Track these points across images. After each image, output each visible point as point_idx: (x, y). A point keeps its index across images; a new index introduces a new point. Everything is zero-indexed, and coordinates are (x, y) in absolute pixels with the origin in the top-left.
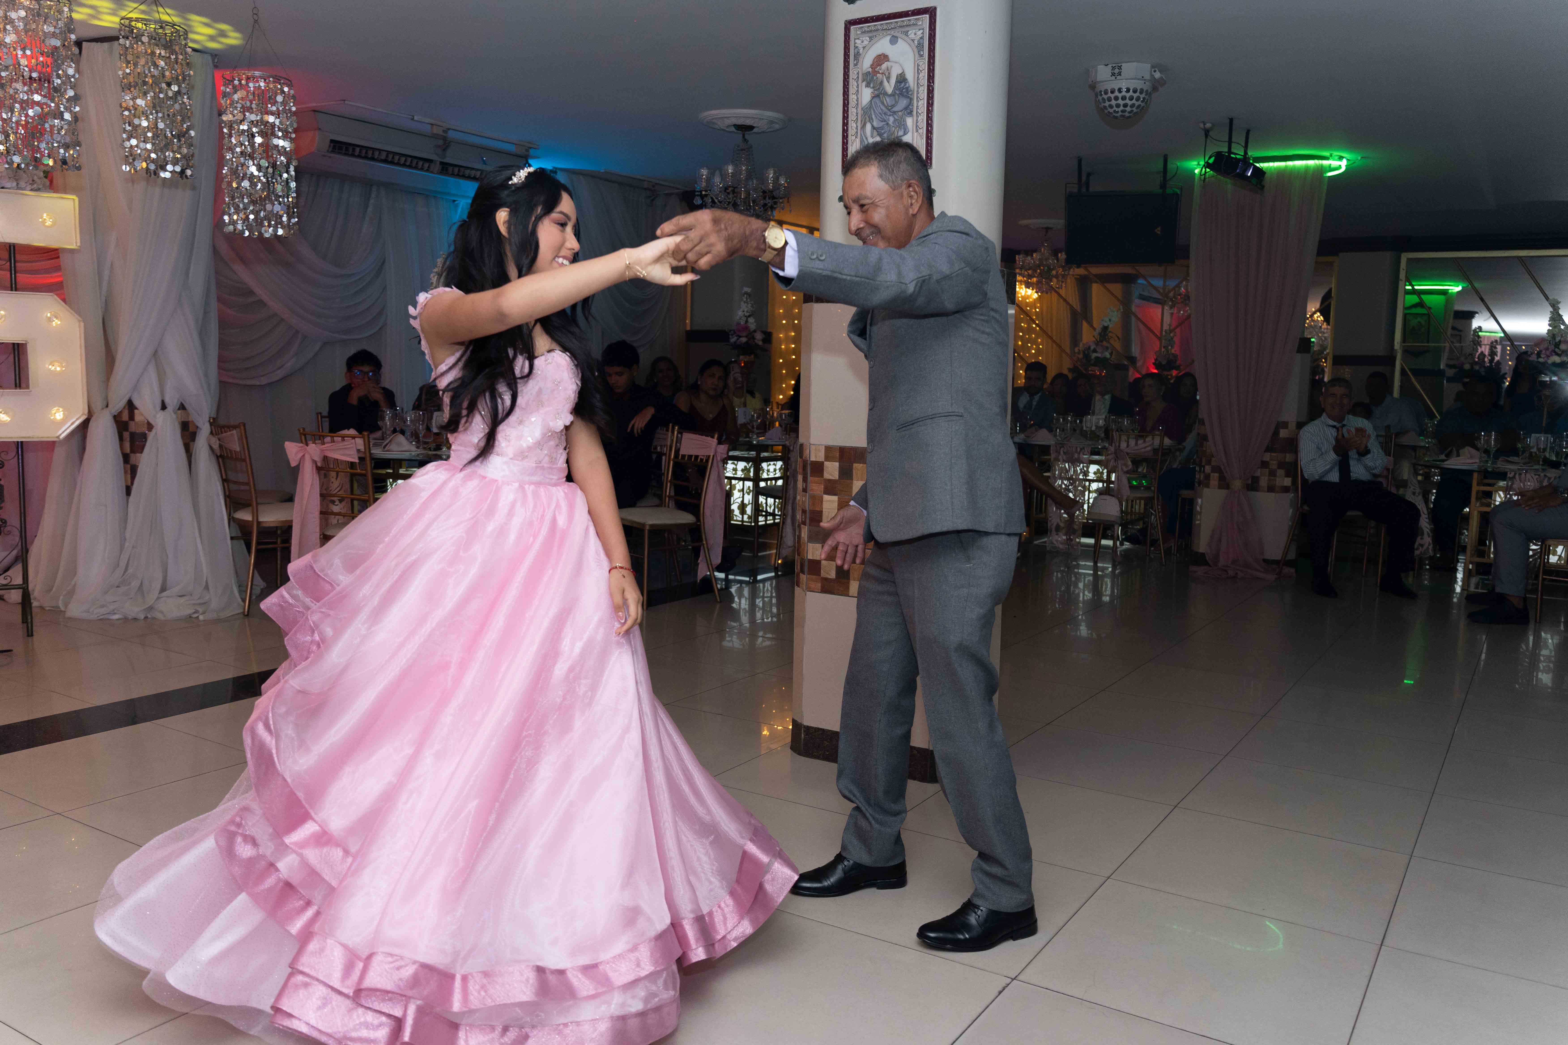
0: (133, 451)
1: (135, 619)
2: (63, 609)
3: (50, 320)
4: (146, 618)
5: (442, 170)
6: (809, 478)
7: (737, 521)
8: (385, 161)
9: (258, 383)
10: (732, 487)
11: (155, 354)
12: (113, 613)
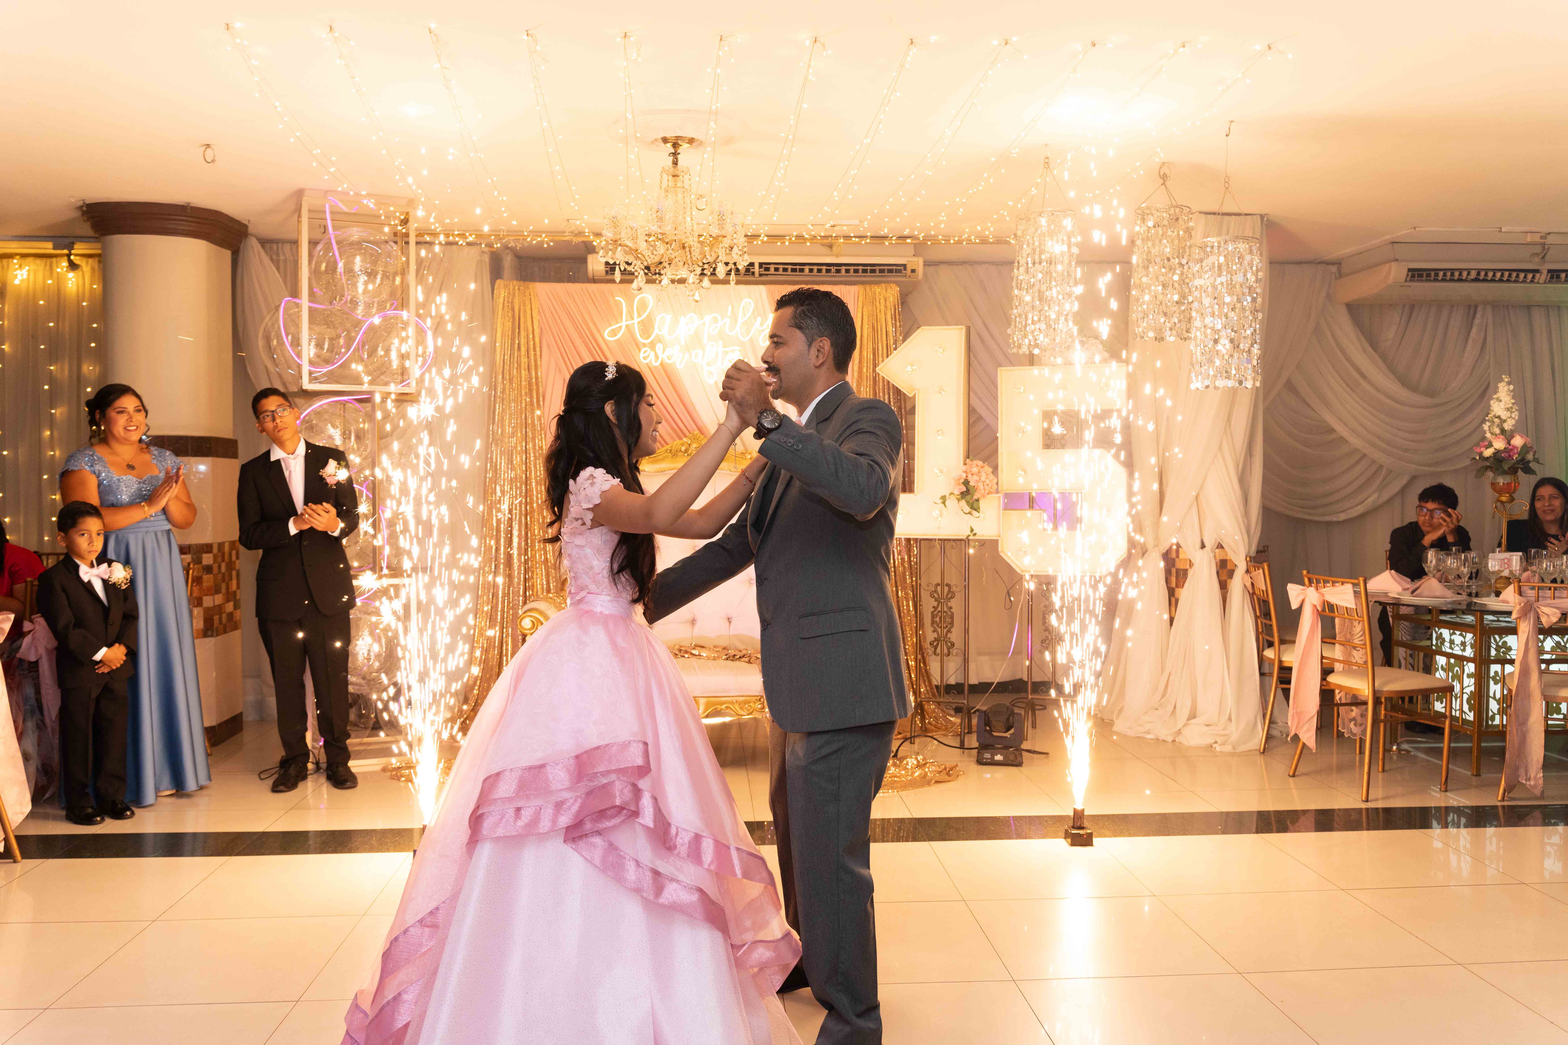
0: (1177, 586)
1: (1165, 741)
4: (1174, 741)
5: (1552, 277)
8: (1476, 280)
9: (1335, 519)
11: (1197, 497)
12: (1148, 733)
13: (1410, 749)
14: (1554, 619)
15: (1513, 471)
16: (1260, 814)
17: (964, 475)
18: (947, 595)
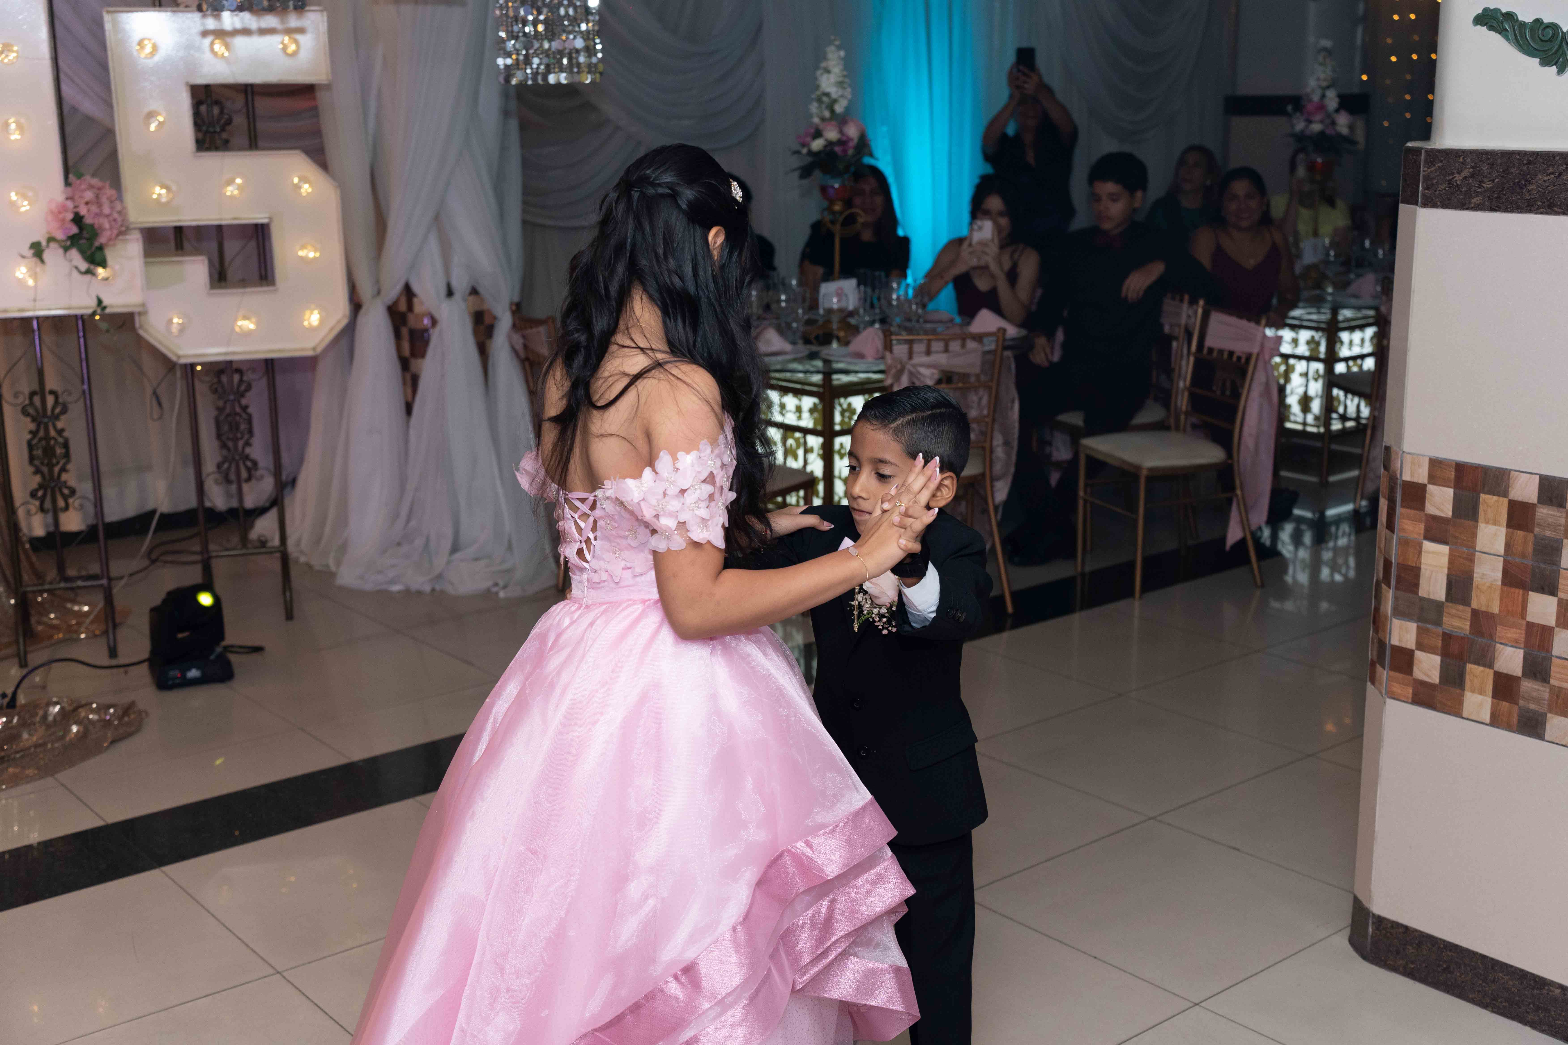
0: (413, 355)
1: (419, 593)
2: (333, 568)
3: (298, 187)
4: (433, 590)
6: (1399, 510)
7: (1295, 422)
10: (1289, 370)
11: (437, 218)
12: (393, 581)
17: (70, 205)
18: (53, 409)
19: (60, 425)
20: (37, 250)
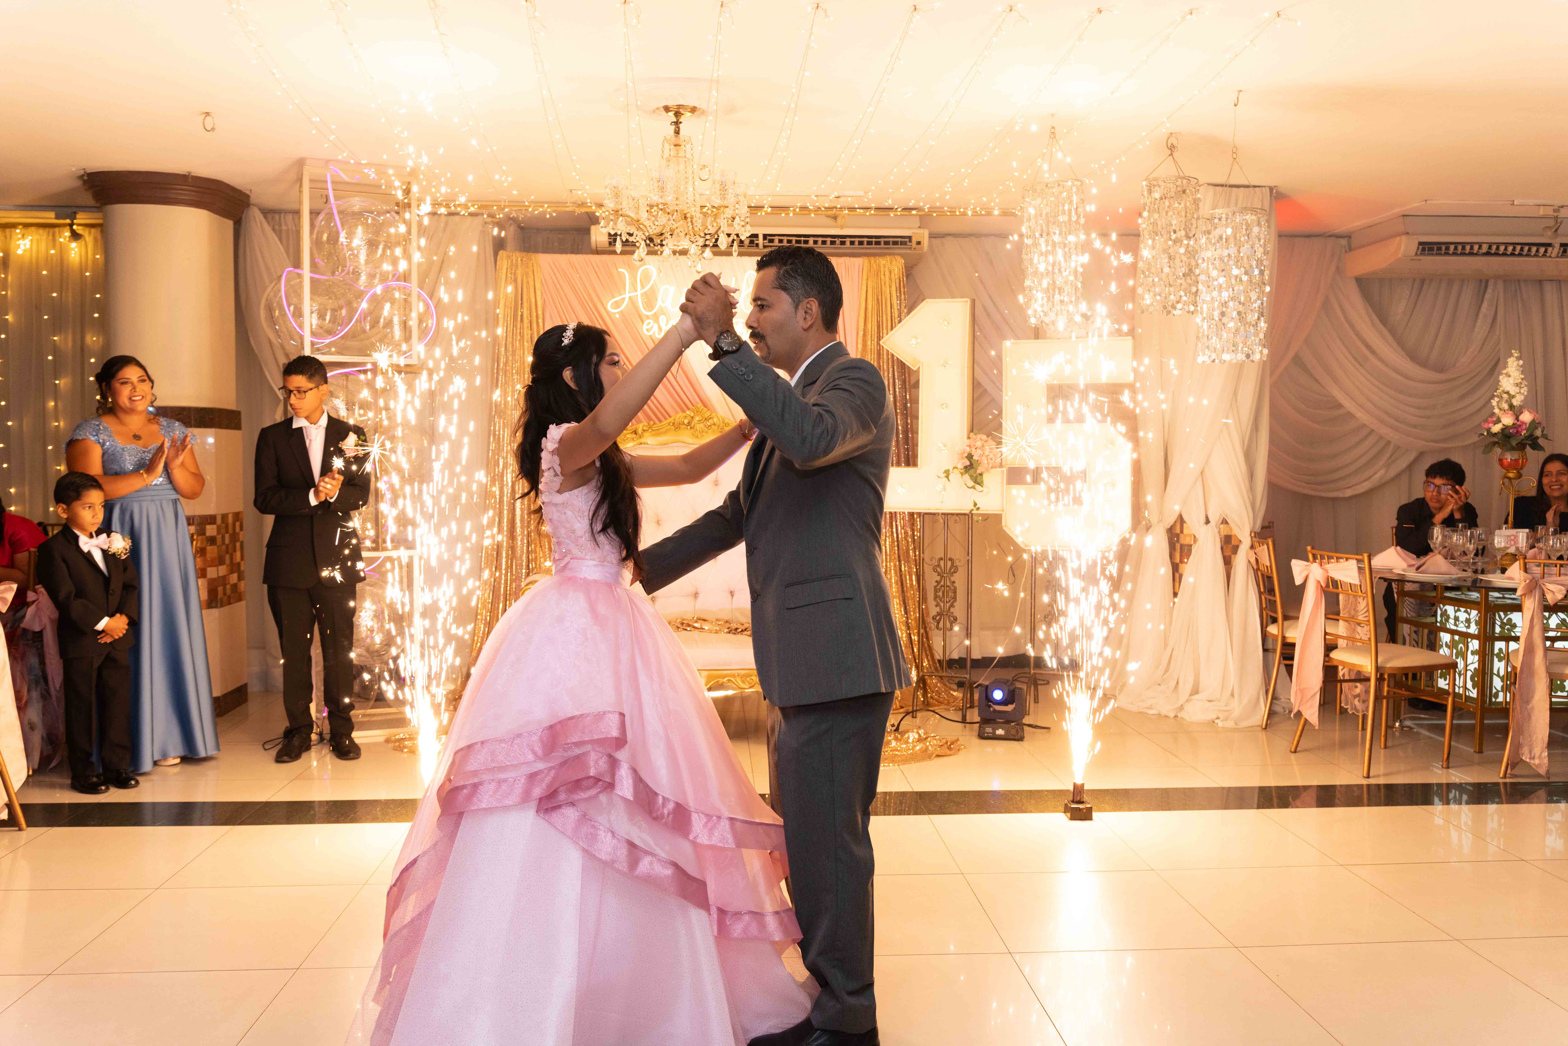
0: (1181, 562)
1: (1167, 717)
4: (1176, 716)
5: (1563, 252)
9: (1341, 495)
11: (1202, 472)
12: (1150, 708)
13: (1412, 726)
14: (1560, 596)
15: (1521, 447)
16: (1263, 790)
17: (968, 449)
18: (950, 569)
19: (953, 579)
20: (947, 473)
